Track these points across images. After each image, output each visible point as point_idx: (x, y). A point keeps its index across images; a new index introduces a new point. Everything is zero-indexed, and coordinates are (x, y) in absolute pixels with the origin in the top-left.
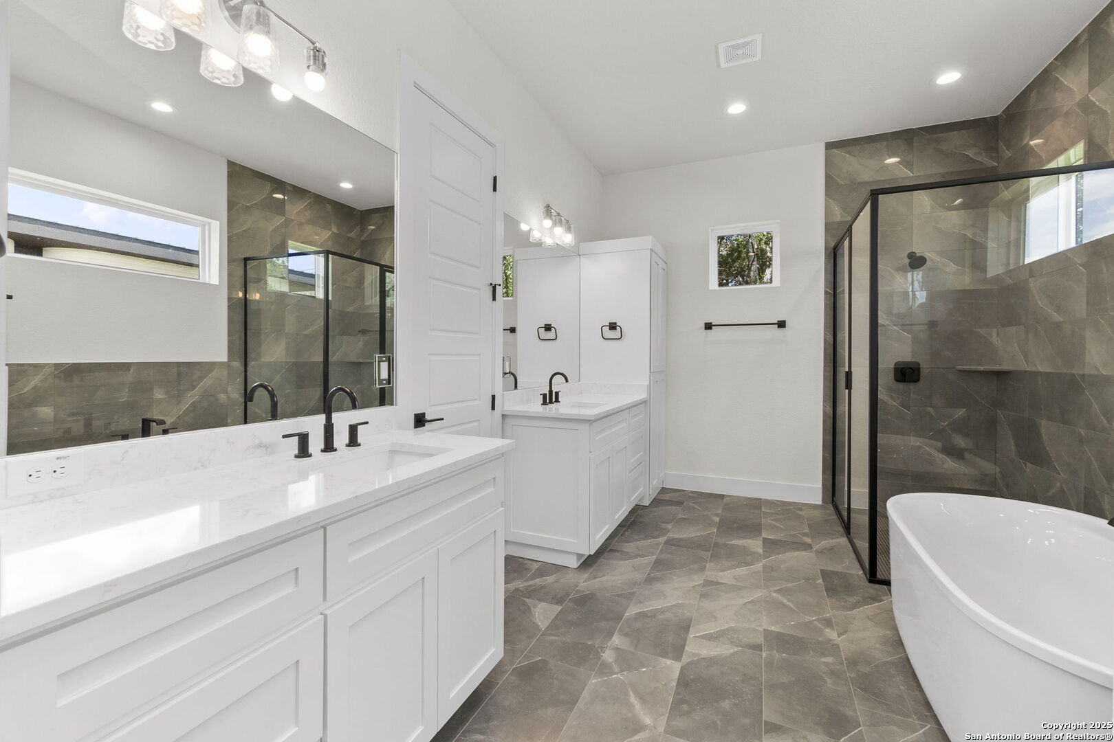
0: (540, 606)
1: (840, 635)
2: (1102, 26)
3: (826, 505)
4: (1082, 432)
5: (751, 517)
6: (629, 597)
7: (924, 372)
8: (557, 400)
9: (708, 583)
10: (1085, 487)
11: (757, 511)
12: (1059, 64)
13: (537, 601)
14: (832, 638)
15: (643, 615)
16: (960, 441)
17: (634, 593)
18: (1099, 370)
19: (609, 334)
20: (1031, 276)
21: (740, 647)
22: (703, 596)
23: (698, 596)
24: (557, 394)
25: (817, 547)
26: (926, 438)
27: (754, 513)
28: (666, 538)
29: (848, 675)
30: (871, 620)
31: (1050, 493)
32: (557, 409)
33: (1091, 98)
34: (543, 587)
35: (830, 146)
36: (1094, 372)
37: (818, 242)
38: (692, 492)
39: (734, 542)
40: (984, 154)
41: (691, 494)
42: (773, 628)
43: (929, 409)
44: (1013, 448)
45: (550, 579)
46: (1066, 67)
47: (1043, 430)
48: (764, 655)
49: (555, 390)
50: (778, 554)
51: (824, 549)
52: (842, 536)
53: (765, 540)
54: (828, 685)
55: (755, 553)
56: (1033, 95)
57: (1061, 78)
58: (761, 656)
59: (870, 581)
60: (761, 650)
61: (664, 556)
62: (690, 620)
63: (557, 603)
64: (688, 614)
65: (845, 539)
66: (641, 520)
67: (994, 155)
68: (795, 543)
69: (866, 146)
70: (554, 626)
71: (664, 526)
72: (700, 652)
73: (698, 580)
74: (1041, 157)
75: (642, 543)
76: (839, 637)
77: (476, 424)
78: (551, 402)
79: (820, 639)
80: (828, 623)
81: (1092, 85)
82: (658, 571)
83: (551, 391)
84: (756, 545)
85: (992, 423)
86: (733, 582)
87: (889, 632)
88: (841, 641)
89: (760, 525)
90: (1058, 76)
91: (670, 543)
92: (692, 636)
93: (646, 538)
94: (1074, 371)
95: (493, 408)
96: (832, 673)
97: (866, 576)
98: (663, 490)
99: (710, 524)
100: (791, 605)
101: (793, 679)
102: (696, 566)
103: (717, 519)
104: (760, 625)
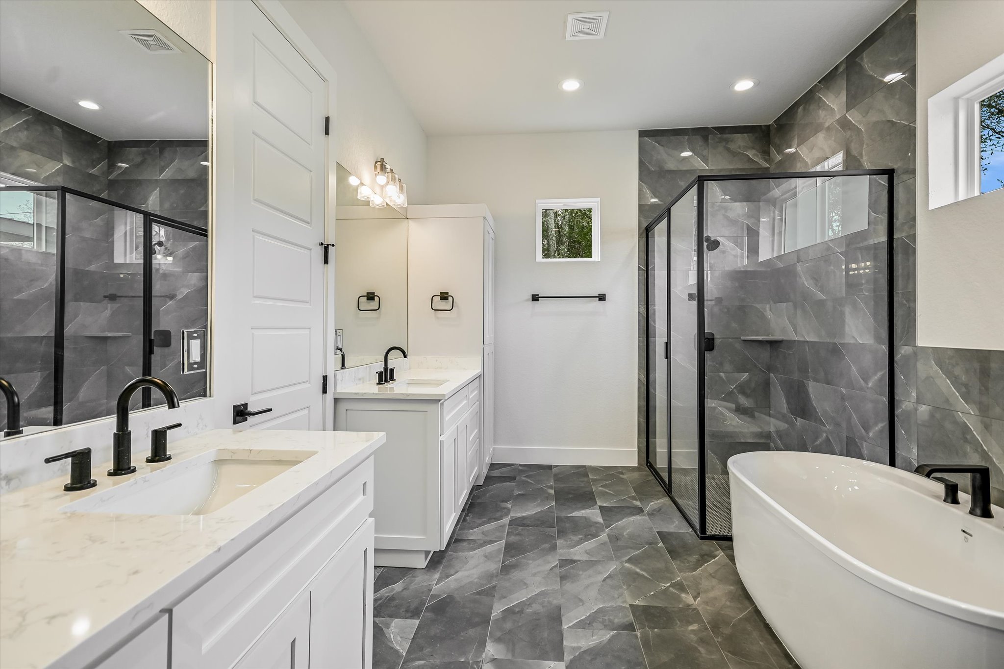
0: (393, 625)
1: (695, 598)
2: (857, 60)
3: (641, 467)
4: (844, 391)
5: (582, 485)
6: (490, 593)
7: (717, 342)
8: (392, 378)
9: (564, 563)
10: (847, 436)
11: (586, 479)
12: (822, 87)
13: (388, 619)
14: (691, 603)
15: (509, 612)
16: (744, 401)
17: (494, 587)
18: (856, 340)
19: (439, 304)
20: (799, 261)
21: (613, 630)
22: (563, 578)
23: (559, 579)
24: (392, 370)
25: (647, 509)
26: (719, 400)
27: (583, 481)
28: (509, 518)
29: (716, 640)
30: (714, 577)
31: (818, 442)
32: (392, 389)
33: (848, 117)
34: (392, 599)
35: (643, 134)
36: (852, 341)
37: (632, 221)
38: (520, 465)
39: (575, 514)
40: (760, 156)
41: (521, 468)
42: (637, 603)
43: (722, 374)
44: (785, 405)
45: (398, 587)
46: (828, 89)
47: (810, 390)
48: (639, 634)
49: (390, 367)
50: (617, 521)
51: (653, 511)
52: (664, 496)
53: (601, 508)
54: (703, 655)
55: (597, 523)
56: (801, 109)
57: (823, 98)
58: (636, 636)
59: (702, 538)
60: (634, 630)
61: (513, 539)
62: (559, 608)
63: (412, 617)
64: (555, 602)
65: (668, 499)
66: (479, 501)
67: (767, 157)
68: (628, 507)
69: (672, 138)
70: (416, 647)
71: (504, 505)
72: (580, 645)
73: (553, 561)
74: (806, 163)
75: (487, 527)
76: (695, 601)
77: (306, 411)
78: (386, 381)
79: (681, 606)
80: (681, 587)
81: (849, 106)
82: (512, 557)
83: (386, 369)
84: (593, 514)
85: (767, 384)
86: (585, 557)
87: (732, 588)
88: (696, 603)
89: (592, 493)
90: (821, 96)
91: (514, 523)
92: (566, 627)
93: (489, 521)
94: (836, 341)
95: (325, 391)
96: (702, 641)
97: (696, 532)
98: (493, 466)
99: (547, 497)
100: (645, 574)
101: (672, 656)
102: (547, 546)
103: (552, 492)
104: (625, 602)
